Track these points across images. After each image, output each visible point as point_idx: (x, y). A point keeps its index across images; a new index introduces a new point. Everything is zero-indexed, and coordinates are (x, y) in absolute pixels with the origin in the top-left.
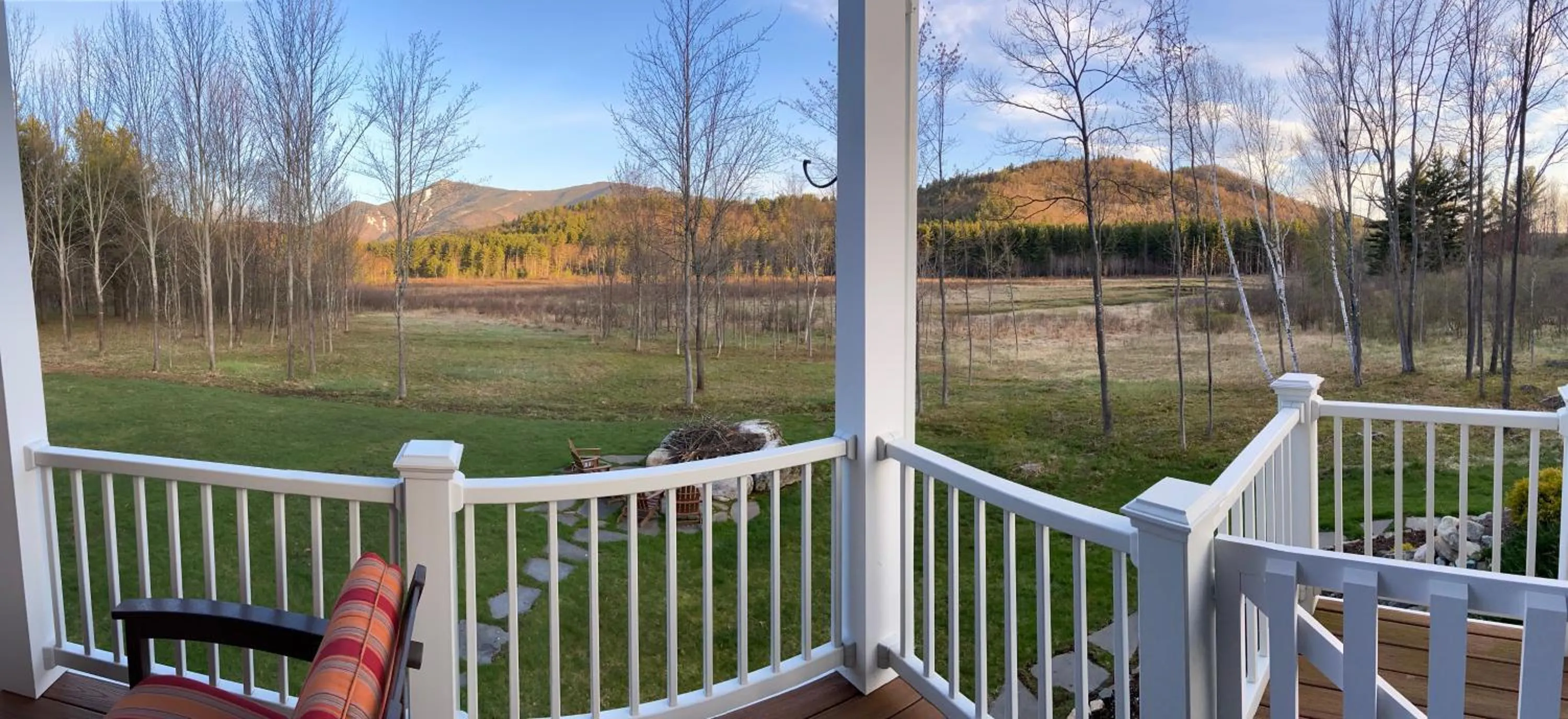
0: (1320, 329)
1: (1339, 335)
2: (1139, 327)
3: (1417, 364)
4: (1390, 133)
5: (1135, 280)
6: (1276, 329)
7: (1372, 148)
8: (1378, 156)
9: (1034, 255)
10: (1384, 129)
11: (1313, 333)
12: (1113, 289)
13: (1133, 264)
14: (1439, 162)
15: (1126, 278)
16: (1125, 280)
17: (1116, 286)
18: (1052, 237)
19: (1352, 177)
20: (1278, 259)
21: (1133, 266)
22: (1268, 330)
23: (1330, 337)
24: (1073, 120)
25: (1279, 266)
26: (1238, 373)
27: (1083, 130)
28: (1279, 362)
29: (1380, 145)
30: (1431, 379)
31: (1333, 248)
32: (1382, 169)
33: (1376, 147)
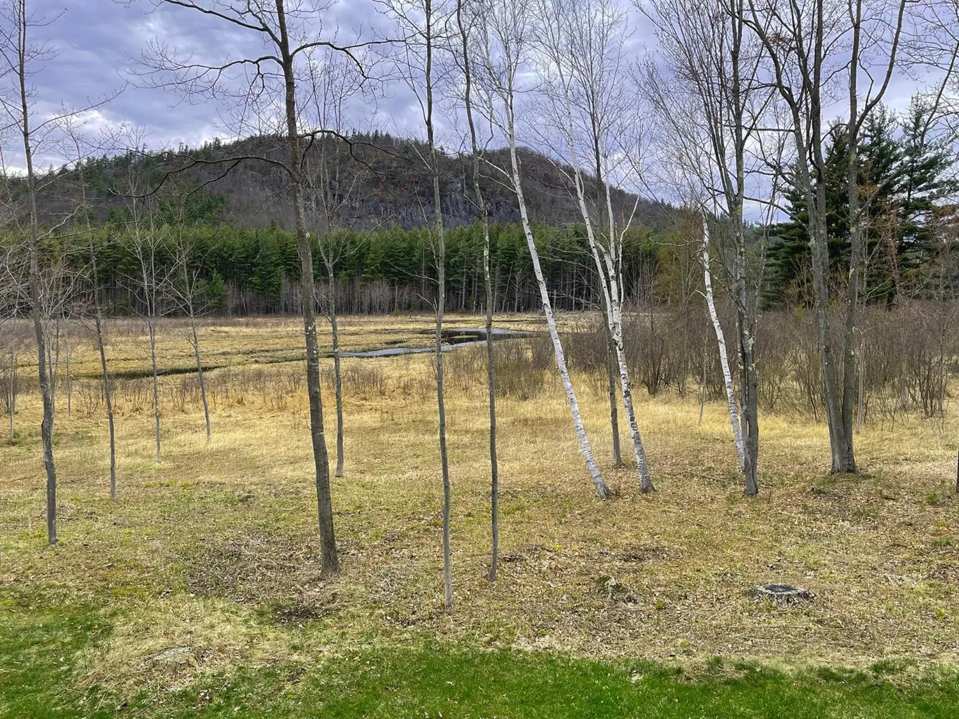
0: (682, 394)
1: (715, 406)
2: (406, 390)
3: (859, 460)
4: (811, 62)
5: (407, 318)
6: (608, 394)
7: (779, 85)
8: (789, 98)
9: (254, 279)
10: (800, 53)
11: (667, 402)
12: (376, 332)
13: (405, 294)
14: (880, 131)
15: (397, 315)
16: (393, 319)
17: (380, 327)
18: (283, 253)
19: (744, 133)
20: (612, 273)
21: (406, 297)
22: (596, 394)
23: (697, 409)
24: (266, 29)
25: (613, 284)
26: (547, 463)
27: (284, 46)
28: (611, 448)
29: (793, 79)
30: (889, 487)
31: (706, 256)
32: (797, 121)
33: (785, 83)
